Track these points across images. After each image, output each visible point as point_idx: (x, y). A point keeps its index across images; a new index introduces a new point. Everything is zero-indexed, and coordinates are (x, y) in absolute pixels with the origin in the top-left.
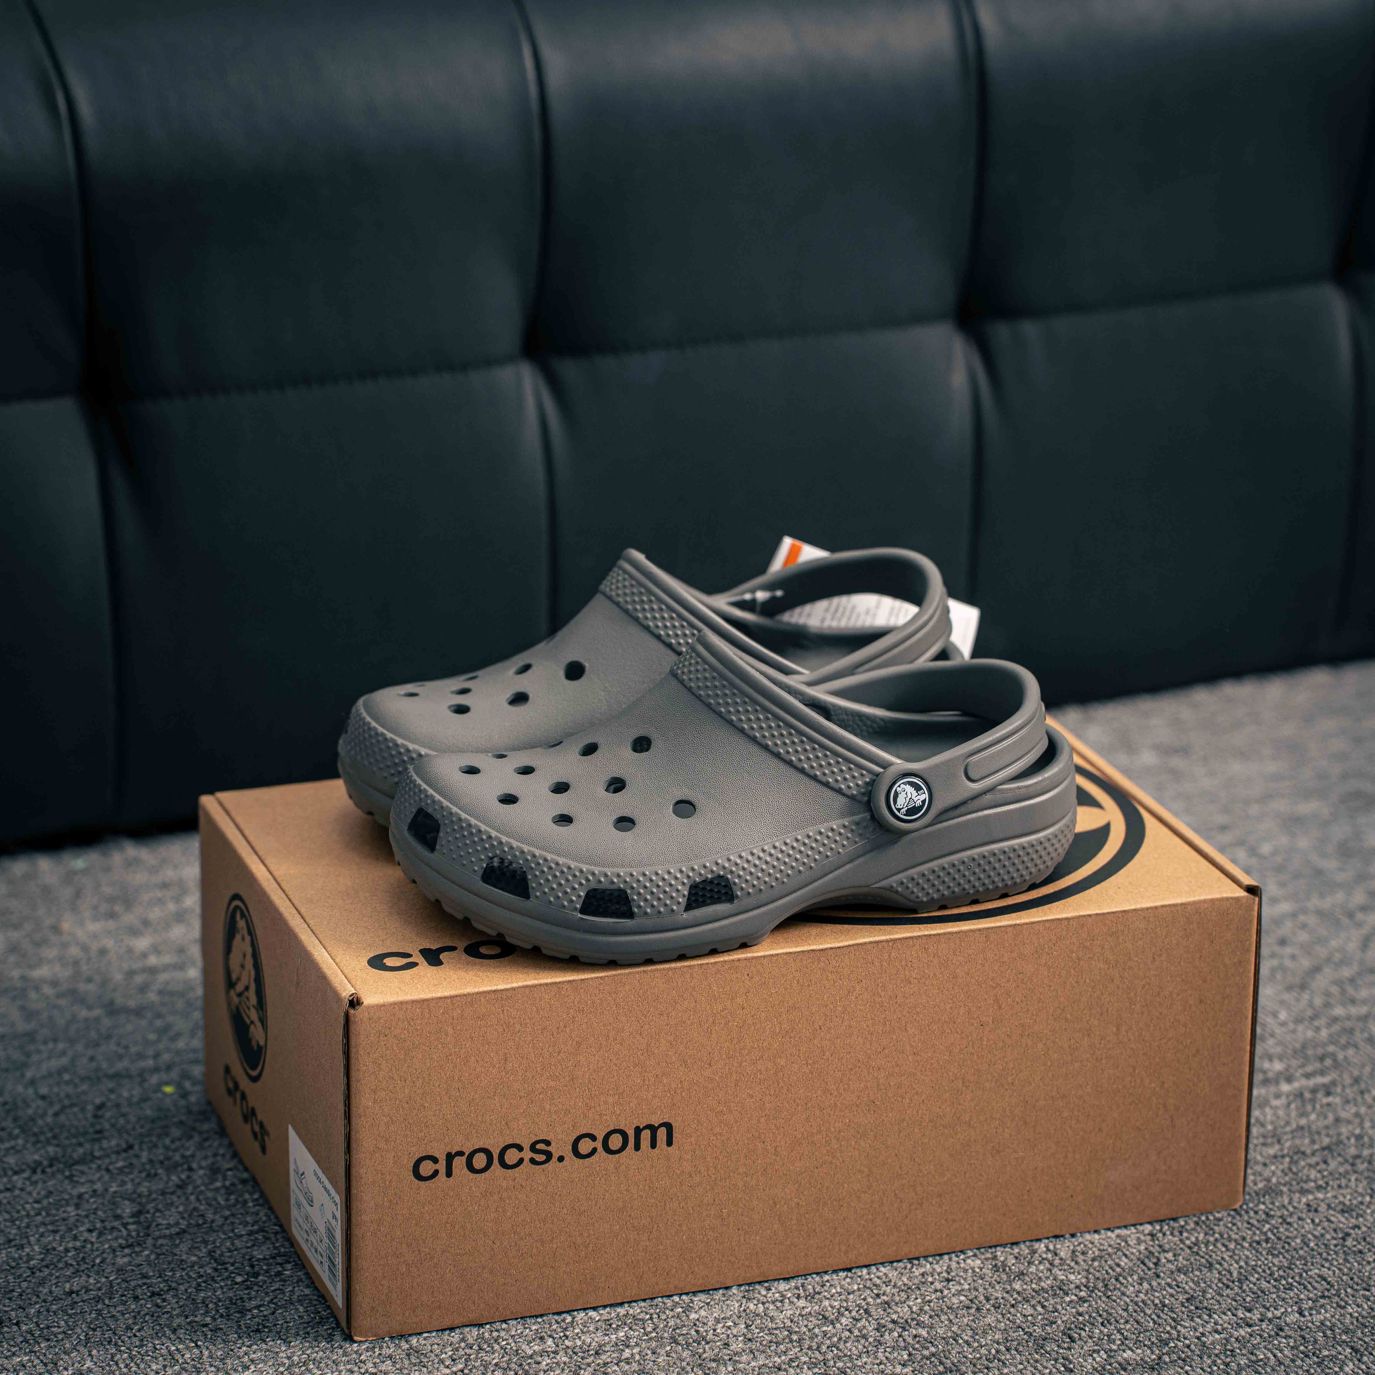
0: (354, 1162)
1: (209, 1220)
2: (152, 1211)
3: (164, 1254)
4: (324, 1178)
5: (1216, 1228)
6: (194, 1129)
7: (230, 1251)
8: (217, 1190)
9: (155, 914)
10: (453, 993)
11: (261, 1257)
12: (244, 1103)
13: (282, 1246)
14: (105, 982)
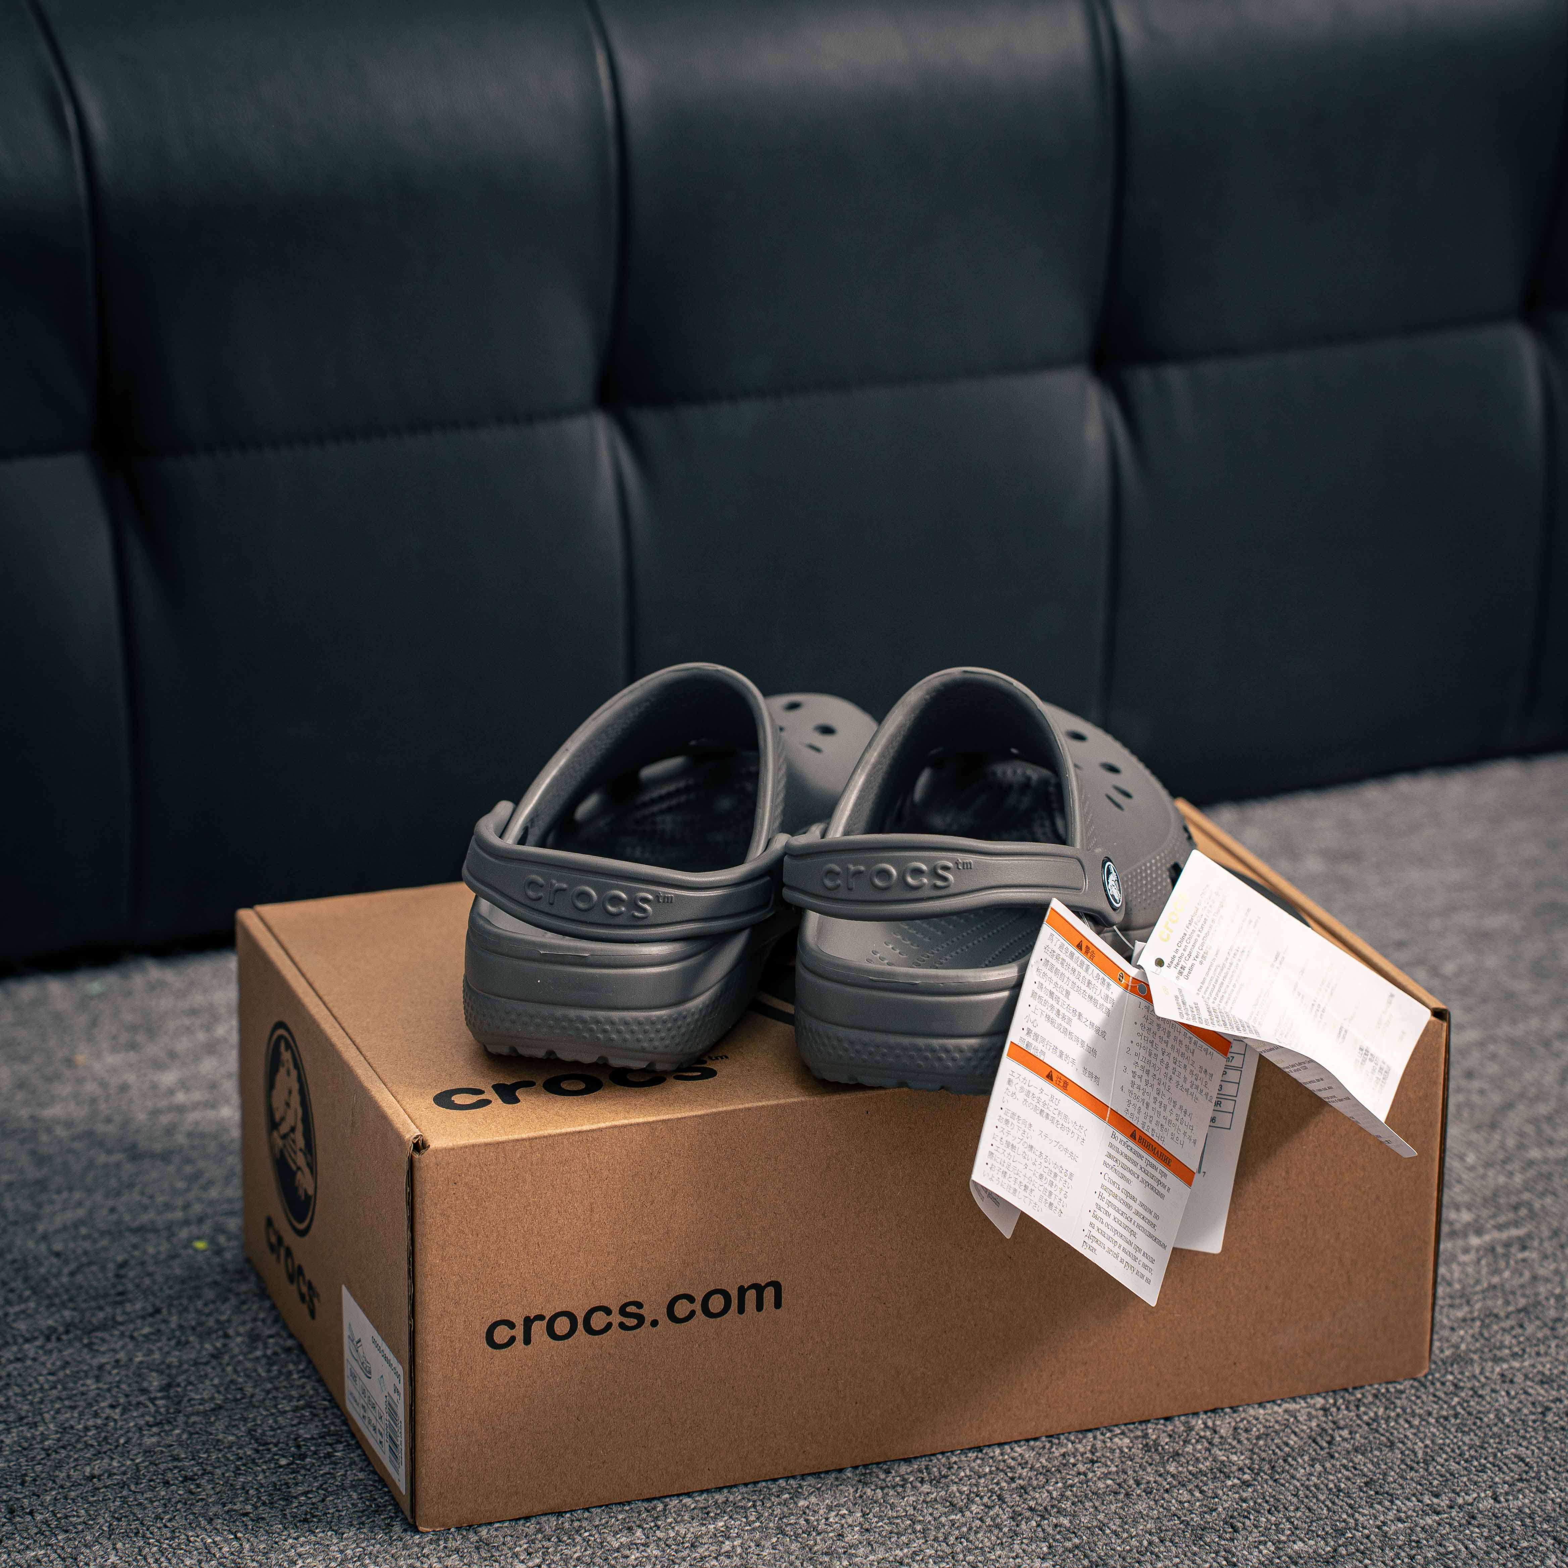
0: (419, 1327)
1: (248, 1394)
2: (183, 1384)
3: (197, 1433)
4: (384, 1347)
5: (1398, 1402)
6: (230, 1290)
7: (272, 1429)
8: (257, 1359)
9: (183, 1045)
10: (532, 1134)
11: (308, 1436)
12: (289, 1261)
13: (333, 1423)
14: (126, 1123)
